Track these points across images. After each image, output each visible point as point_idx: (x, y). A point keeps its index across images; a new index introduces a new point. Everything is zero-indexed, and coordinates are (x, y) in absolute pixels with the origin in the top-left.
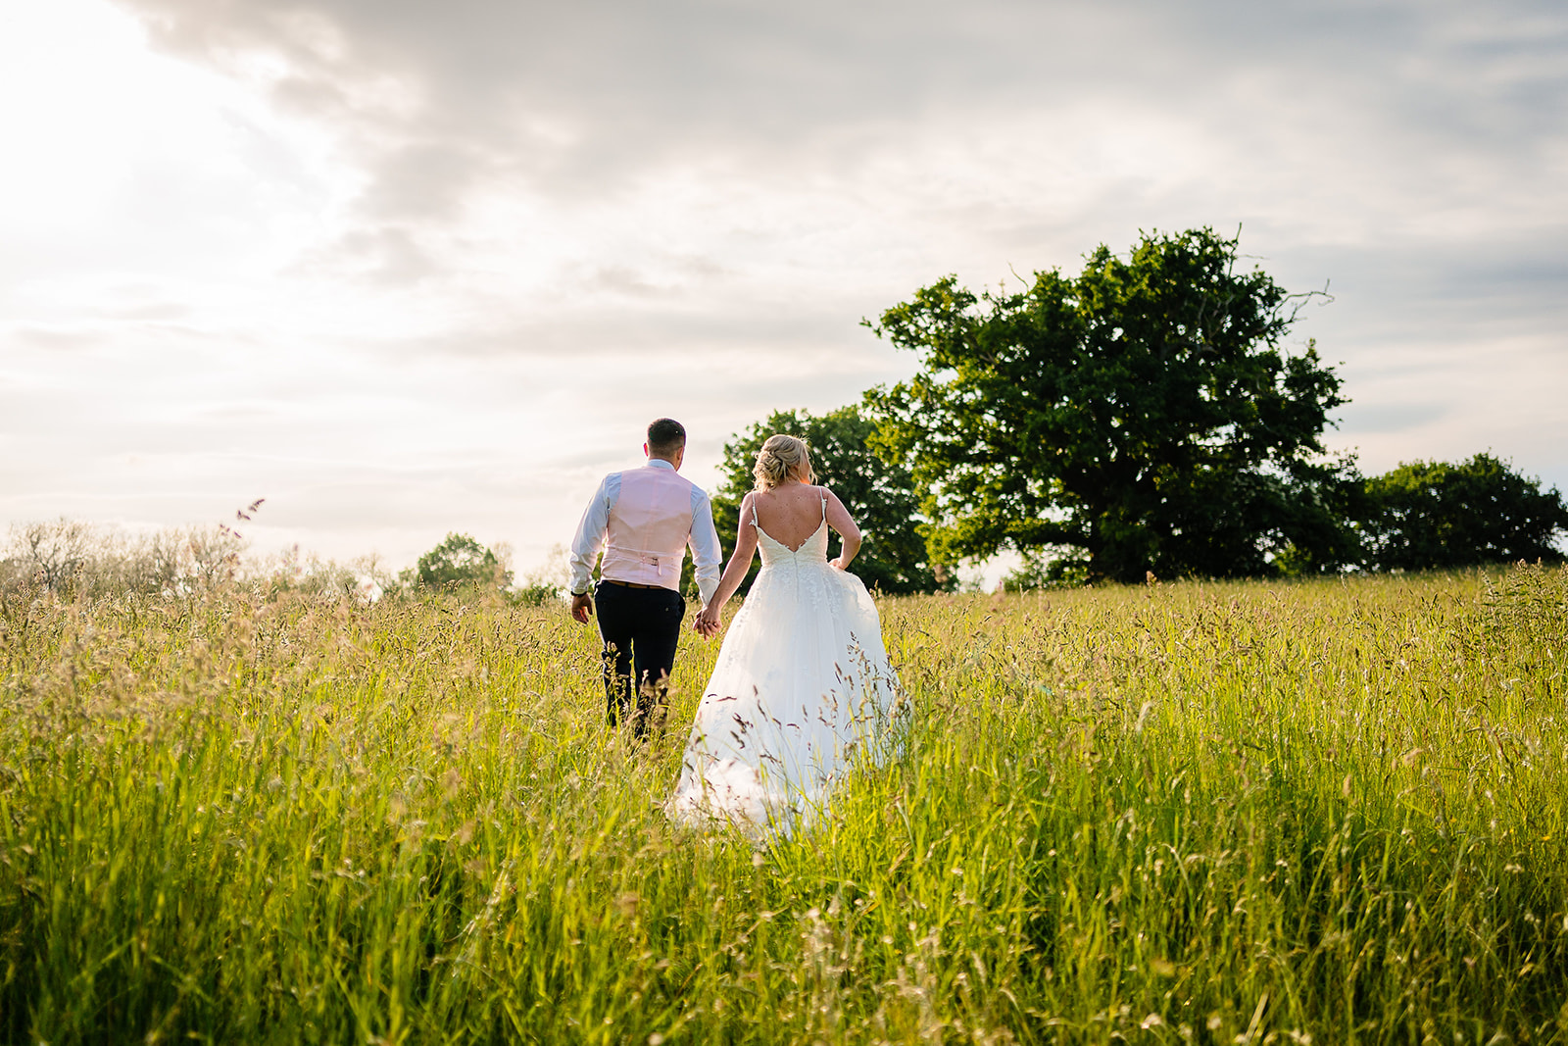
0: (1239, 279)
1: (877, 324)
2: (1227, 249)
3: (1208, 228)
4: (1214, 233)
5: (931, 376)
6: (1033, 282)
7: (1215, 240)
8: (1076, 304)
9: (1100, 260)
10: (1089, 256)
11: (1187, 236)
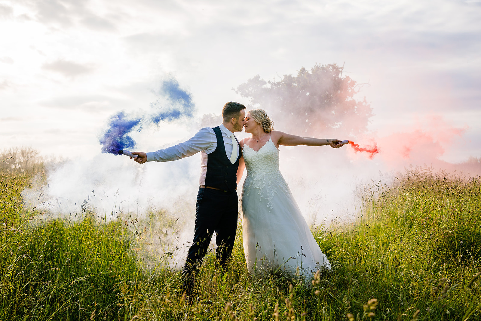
0: (343, 79)
1: (236, 89)
2: (340, 70)
3: (335, 63)
4: (337, 65)
5: (253, 105)
6: (283, 78)
7: (336, 67)
8: (296, 85)
9: (303, 72)
10: (299, 71)
11: (328, 66)
